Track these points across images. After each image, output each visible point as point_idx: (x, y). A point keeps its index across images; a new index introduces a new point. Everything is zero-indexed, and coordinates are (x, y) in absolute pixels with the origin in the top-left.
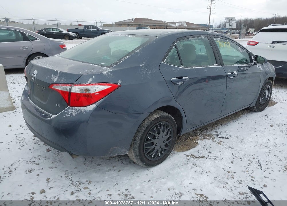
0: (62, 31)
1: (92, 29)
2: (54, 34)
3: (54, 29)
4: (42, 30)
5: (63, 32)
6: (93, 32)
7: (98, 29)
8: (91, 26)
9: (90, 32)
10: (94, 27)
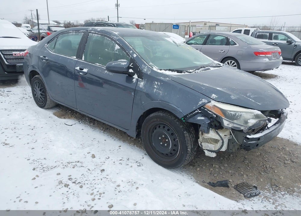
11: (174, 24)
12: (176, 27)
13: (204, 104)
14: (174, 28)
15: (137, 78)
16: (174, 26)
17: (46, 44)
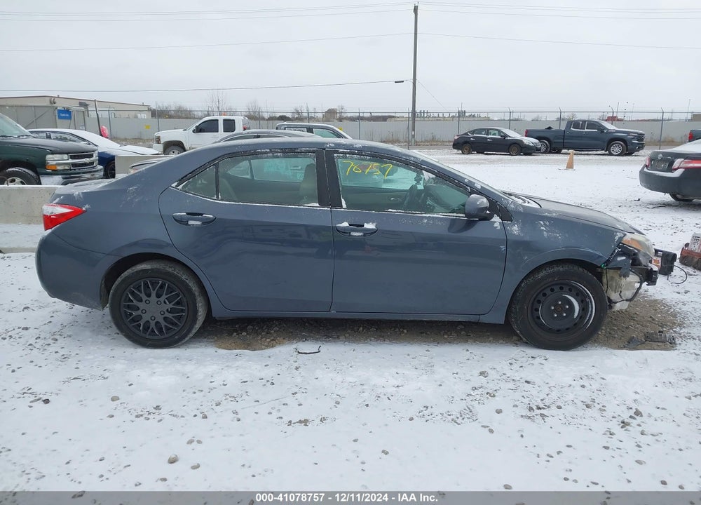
0: (507, 136)
1: (586, 130)
2: (489, 143)
3: (492, 132)
4: (466, 134)
5: (509, 138)
6: (588, 136)
7: (601, 129)
8: (584, 122)
9: (579, 137)
10: (592, 124)
11: (59, 108)
12: (64, 115)
13: (621, 238)
14: (60, 118)
15: (500, 220)
16: (60, 111)
17: (176, 184)
